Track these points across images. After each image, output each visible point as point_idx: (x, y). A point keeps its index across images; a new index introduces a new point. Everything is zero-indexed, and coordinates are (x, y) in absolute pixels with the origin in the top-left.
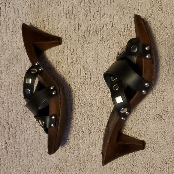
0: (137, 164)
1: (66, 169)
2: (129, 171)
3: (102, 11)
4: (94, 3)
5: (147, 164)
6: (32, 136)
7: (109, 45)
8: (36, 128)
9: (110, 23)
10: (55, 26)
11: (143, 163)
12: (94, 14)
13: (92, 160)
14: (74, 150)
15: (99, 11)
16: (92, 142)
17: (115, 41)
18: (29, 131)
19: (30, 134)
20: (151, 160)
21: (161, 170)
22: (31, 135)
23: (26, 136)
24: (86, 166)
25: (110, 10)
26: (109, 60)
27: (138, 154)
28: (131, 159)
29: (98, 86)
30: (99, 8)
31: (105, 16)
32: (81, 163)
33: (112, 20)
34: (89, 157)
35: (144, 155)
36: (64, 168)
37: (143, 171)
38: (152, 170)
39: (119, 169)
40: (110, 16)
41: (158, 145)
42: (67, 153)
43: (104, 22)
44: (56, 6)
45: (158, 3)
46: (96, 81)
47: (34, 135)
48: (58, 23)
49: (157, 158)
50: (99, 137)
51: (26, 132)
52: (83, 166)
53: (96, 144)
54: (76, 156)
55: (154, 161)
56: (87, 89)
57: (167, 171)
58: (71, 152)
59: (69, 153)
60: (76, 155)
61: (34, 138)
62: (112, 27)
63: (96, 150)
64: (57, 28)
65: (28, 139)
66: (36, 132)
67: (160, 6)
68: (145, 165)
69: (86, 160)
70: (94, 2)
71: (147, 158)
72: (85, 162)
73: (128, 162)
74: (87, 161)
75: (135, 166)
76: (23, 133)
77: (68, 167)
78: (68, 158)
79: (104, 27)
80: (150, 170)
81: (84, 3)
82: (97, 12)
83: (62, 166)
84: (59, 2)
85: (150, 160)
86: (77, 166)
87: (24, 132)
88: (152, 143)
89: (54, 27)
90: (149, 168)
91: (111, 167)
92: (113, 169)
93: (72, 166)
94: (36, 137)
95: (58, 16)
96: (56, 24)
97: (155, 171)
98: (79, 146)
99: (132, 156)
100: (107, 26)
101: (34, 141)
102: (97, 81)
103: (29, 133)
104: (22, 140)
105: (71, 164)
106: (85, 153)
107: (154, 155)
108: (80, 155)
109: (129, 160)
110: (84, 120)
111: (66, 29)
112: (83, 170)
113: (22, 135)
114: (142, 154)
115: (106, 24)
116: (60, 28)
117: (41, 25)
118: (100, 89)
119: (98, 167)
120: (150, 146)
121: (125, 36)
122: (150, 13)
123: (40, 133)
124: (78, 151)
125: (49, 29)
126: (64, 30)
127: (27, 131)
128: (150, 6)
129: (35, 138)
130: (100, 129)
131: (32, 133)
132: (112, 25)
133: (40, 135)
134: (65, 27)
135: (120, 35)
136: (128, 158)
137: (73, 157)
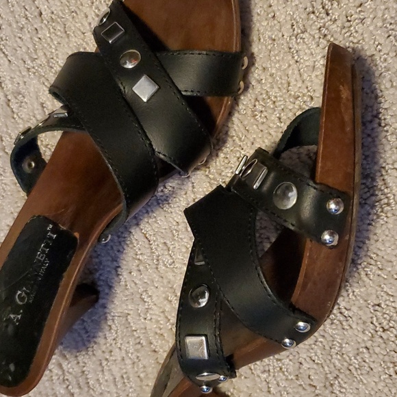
6: (134, 363)
8: (135, 333)
13: (353, 370)
18: (118, 350)
19: (123, 359)
22: (128, 361)
23: (115, 369)
26: (270, 6)
29: (270, 111)
32: (317, 392)
34: (337, 363)
42: (259, 376)
46: (256, 100)
47: (138, 357)
51: (111, 356)
53: (343, 310)
54: (292, 377)
56: (240, 139)
58: (271, 368)
59: (265, 375)
60: (290, 374)
61: (141, 366)
63: (350, 332)
65: (125, 376)
66: (139, 346)
69: (331, 377)
72: (332, 385)
74: (336, 378)
76: (104, 363)
78: (269, 392)
87: (107, 359)
94: (144, 362)
101: (142, 375)
102: (260, 98)
103: (120, 359)
104: (108, 386)
106: (319, 353)
108: (306, 366)
113: (103, 371)
117: (29, 15)
118: (280, 118)
119: (382, 384)
123: (151, 343)
124: (291, 357)
125: (53, 13)
127: (111, 352)
129: (144, 367)
131: (127, 352)
133: (155, 351)
137: (283, 384)
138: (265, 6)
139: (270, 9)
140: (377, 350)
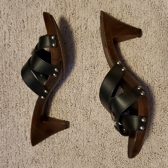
0: (106, 157)
1: (41, 161)
2: (98, 163)
3: (77, 13)
4: (70, 6)
5: (115, 158)
6: (11, 130)
7: (83, 46)
8: (15, 122)
9: (84, 25)
10: (34, 26)
11: (111, 156)
12: (69, 16)
13: (66, 154)
14: (49, 144)
15: (75, 14)
16: (65, 136)
17: (88, 42)
18: (8, 125)
19: (9, 128)
20: (119, 154)
21: (128, 163)
22: (10, 129)
23: (5, 129)
24: (60, 158)
25: (84, 13)
26: (83, 59)
27: (107, 148)
28: (101, 152)
29: (72, 84)
30: (74, 11)
31: (80, 18)
32: (55, 155)
33: (86, 22)
34: (63, 151)
35: (112, 149)
36: (39, 160)
37: (111, 164)
38: (119, 163)
39: (90, 161)
40: (84, 19)
41: (125, 140)
42: (42, 146)
43: (78, 24)
44: (35, 8)
45: (128, 7)
46: (70, 79)
47: (13, 129)
48: (37, 24)
49: (124, 152)
50: (73, 132)
51: (6, 125)
52: (57, 158)
53: (69, 139)
54: (51, 149)
55: (122, 155)
56: (63, 87)
57: (133, 164)
58: (46, 145)
59: (44, 146)
60: (50, 148)
61: (13, 131)
62: (86, 29)
63: (69, 144)
64: (35, 28)
65: (7, 132)
66: (14, 126)
67: (129, 11)
68: (113, 158)
69: (59, 153)
70: (69, 4)
71: (115, 152)
72: (59, 155)
73: (98, 156)
74: (61, 154)
75: (104, 159)
76: (3, 126)
77: (43, 159)
78: (43, 151)
79: (78, 29)
80: (118, 163)
81: (61, 6)
82: (72, 14)
83: (38, 158)
84: (38, 4)
85: (117, 154)
86: (51, 159)
87: (4, 126)
88: (120, 138)
89: (32, 28)
90: (116, 162)
91: (83, 160)
92: (84, 161)
93: (47, 159)
94: (14, 130)
95: (36, 17)
96: (34, 25)
97: (122, 164)
98: (54, 140)
99: (102, 149)
100: (81, 28)
101: (12, 134)
103: (8, 127)
104: (1, 133)
105: (46, 157)
106: (60, 146)
107: (121, 149)
108: (55, 148)
109: (99, 153)
110: (59, 115)
111: (44, 30)
112: (57, 162)
113: (2, 128)
114: (111, 148)
115: (80, 26)
116: (38, 28)
117: (21, 25)
118: (74, 86)
119: (71, 159)
120: (118, 140)
121: (97, 37)
122: (120, 16)
123: (18, 127)
124: (53, 144)
125: (28, 29)
126: (42, 30)
127: (6, 124)
128: (120, 10)
129: (14, 132)
130: (73, 124)
131: (10, 126)
132: (86, 27)
133: (18, 129)
134: (43, 27)
135: (93, 37)
136: (98, 151)
137: (48, 150)
138: (81, 59)
139: (82, 60)
140: (73, 151)
